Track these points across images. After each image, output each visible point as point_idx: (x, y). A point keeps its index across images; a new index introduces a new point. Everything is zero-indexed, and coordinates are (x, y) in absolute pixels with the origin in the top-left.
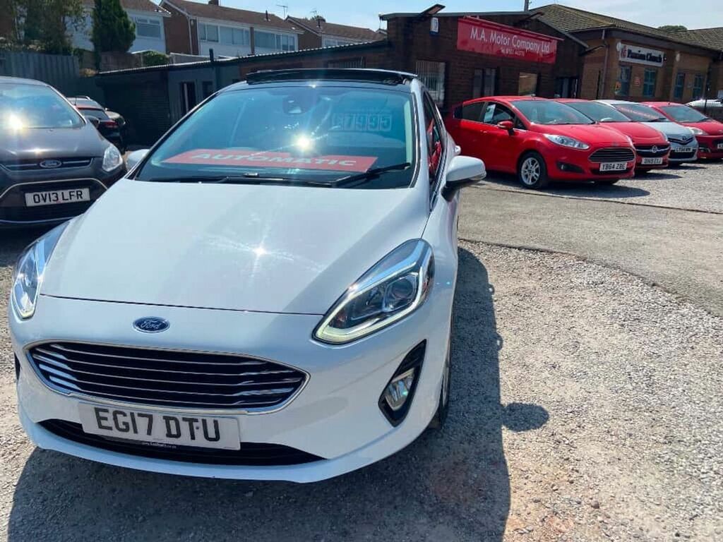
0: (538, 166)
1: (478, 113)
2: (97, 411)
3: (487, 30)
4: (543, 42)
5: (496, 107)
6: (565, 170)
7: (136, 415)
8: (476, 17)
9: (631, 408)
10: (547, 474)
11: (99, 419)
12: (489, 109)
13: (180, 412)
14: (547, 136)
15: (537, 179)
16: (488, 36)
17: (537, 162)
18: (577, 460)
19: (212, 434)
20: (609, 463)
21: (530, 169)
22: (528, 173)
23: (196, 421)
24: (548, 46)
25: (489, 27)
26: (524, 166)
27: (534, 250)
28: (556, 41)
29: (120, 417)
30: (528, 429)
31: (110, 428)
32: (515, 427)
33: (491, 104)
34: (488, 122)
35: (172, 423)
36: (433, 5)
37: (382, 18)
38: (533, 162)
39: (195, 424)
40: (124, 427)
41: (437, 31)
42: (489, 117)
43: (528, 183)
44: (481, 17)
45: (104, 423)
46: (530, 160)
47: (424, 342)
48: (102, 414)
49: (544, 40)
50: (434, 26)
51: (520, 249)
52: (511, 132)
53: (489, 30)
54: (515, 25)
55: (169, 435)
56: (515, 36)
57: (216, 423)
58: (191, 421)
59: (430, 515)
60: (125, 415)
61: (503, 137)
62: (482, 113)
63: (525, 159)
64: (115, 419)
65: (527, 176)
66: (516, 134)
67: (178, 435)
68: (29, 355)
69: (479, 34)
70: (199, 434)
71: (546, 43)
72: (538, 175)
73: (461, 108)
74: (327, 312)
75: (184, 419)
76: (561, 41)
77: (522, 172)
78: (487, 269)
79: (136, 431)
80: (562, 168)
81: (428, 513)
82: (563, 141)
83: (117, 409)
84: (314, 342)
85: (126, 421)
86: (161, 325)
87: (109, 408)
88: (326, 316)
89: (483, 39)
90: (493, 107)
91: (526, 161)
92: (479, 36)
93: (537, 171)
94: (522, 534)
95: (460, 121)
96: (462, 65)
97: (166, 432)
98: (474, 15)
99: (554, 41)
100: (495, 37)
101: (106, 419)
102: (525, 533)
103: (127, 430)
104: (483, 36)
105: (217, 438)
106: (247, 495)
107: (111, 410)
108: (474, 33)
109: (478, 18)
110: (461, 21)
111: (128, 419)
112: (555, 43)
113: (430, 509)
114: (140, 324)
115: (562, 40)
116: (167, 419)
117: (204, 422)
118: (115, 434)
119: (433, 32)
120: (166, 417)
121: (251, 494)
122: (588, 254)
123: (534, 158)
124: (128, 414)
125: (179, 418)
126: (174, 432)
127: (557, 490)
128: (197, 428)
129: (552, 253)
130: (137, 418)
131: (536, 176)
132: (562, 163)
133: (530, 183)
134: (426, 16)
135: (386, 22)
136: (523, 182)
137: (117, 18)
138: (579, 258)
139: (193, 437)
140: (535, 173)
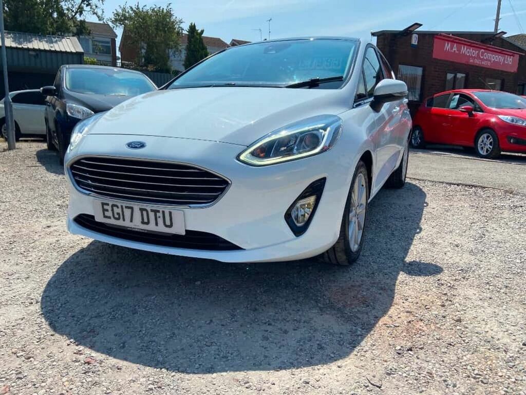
0: (491, 140)
1: (445, 102)
2: (103, 204)
3: (457, 44)
4: (506, 56)
5: (460, 96)
6: (514, 143)
7: (124, 207)
8: (450, 34)
9: (514, 272)
10: (425, 300)
11: (104, 210)
12: (454, 99)
13: (149, 207)
14: (500, 116)
15: (490, 150)
16: (459, 50)
17: (491, 137)
18: (453, 295)
19: (168, 223)
20: (481, 299)
21: (485, 142)
22: (483, 145)
23: (159, 211)
24: (511, 59)
25: (459, 43)
26: (480, 140)
27: (469, 186)
28: (518, 56)
29: (115, 208)
30: (420, 275)
31: (109, 218)
32: (410, 273)
33: (455, 94)
34: (453, 108)
35: (145, 213)
36: (413, 23)
37: (373, 34)
38: (488, 137)
39: (158, 214)
40: (117, 216)
41: (416, 44)
42: (453, 104)
43: (483, 154)
44: (452, 35)
45: (107, 214)
46: (485, 135)
47: (324, 179)
48: (106, 207)
49: (507, 54)
50: (414, 40)
51: (458, 185)
52: (471, 115)
53: (460, 45)
54: (482, 41)
55: (143, 222)
56: (483, 50)
57: (170, 213)
58: (156, 212)
59: (321, 309)
60: (118, 207)
61: (464, 119)
62: (448, 102)
63: (482, 135)
64: (113, 210)
65: (482, 148)
66: (474, 116)
67: (148, 223)
68: (70, 170)
69: (452, 48)
70: (160, 221)
71: (509, 57)
72: (491, 147)
73: (433, 98)
74: (250, 145)
75: (152, 211)
76: (522, 55)
77: (479, 145)
78: (427, 194)
79: (124, 220)
80: (512, 141)
81: (320, 308)
82: (513, 121)
83: (114, 203)
84: (237, 161)
85: (118, 212)
86: (142, 145)
87: (109, 203)
88: (249, 147)
89: (455, 51)
90: (458, 96)
91: (482, 137)
92: (452, 49)
93: (491, 144)
94: (388, 327)
95: (431, 109)
96: (437, 70)
97: (141, 220)
98: (449, 33)
99: (516, 55)
100: (465, 50)
101: (107, 210)
102: (391, 327)
103: (118, 219)
104: (455, 49)
105: (171, 226)
106: (196, 283)
107: (111, 204)
108: (448, 46)
109: (451, 35)
110: (436, 38)
111: (119, 211)
112: (517, 57)
113: (322, 306)
114: (130, 145)
115: (524, 54)
116: (142, 210)
117: (163, 212)
118: (112, 221)
119: (413, 45)
120: (142, 209)
121: (199, 283)
122: (515, 189)
123: (490, 134)
124: (120, 207)
125: (149, 209)
126: (146, 220)
127: (429, 308)
128: (159, 217)
129: (484, 188)
130: (124, 209)
131: (490, 147)
132: (511, 138)
133: (485, 153)
134: (408, 32)
135: (376, 37)
136: (480, 154)
137: (200, 50)
138: (506, 192)
139: (157, 224)
140: (489, 145)
